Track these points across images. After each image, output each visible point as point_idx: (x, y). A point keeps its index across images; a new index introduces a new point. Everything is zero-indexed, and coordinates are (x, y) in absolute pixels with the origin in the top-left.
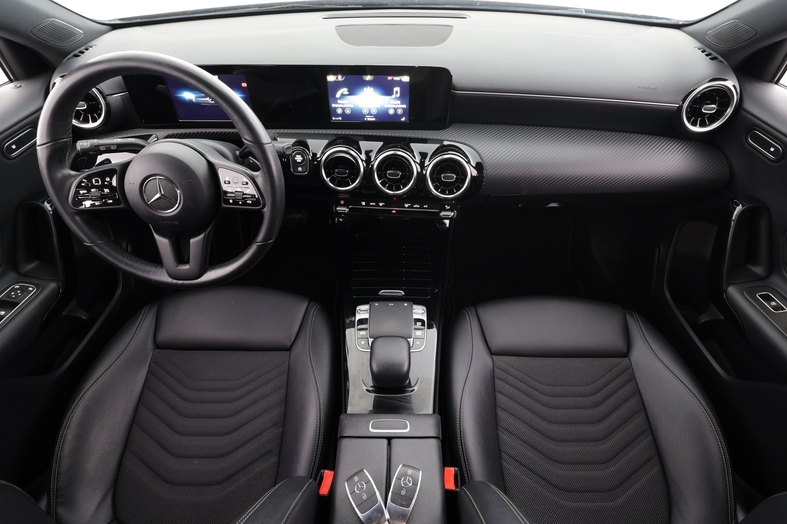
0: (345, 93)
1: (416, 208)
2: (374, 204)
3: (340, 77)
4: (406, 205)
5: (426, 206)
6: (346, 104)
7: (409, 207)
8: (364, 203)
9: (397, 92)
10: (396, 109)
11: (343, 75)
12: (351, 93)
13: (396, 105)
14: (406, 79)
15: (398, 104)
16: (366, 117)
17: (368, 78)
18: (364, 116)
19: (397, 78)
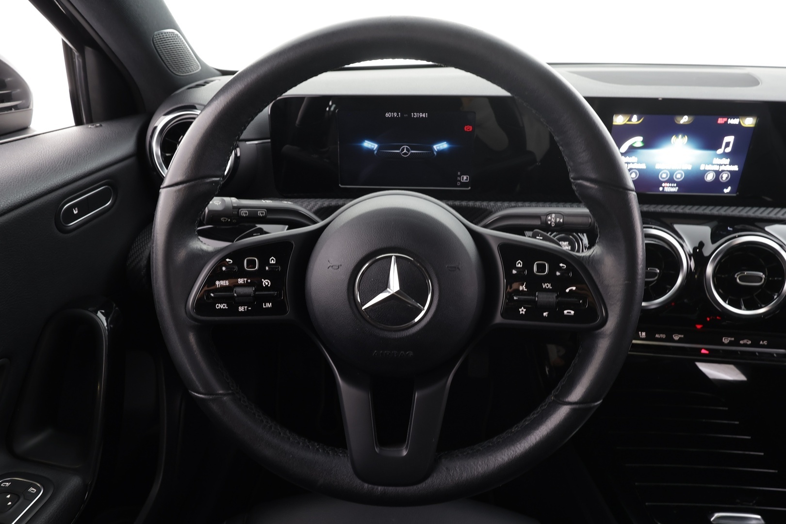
0: (636, 145)
1: (745, 345)
2: (663, 336)
3: (635, 119)
4: (726, 340)
5: (765, 343)
6: (633, 163)
7: (730, 344)
8: (644, 334)
9: (728, 144)
10: (718, 173)
11: (640, 114)
12: (648, 144)
13: (720, 165)
14: (749, 122)
15: (725, 165)
16: (663, 185)
17: (685, 120)
18: (660, 183)
19: (734, 121)
